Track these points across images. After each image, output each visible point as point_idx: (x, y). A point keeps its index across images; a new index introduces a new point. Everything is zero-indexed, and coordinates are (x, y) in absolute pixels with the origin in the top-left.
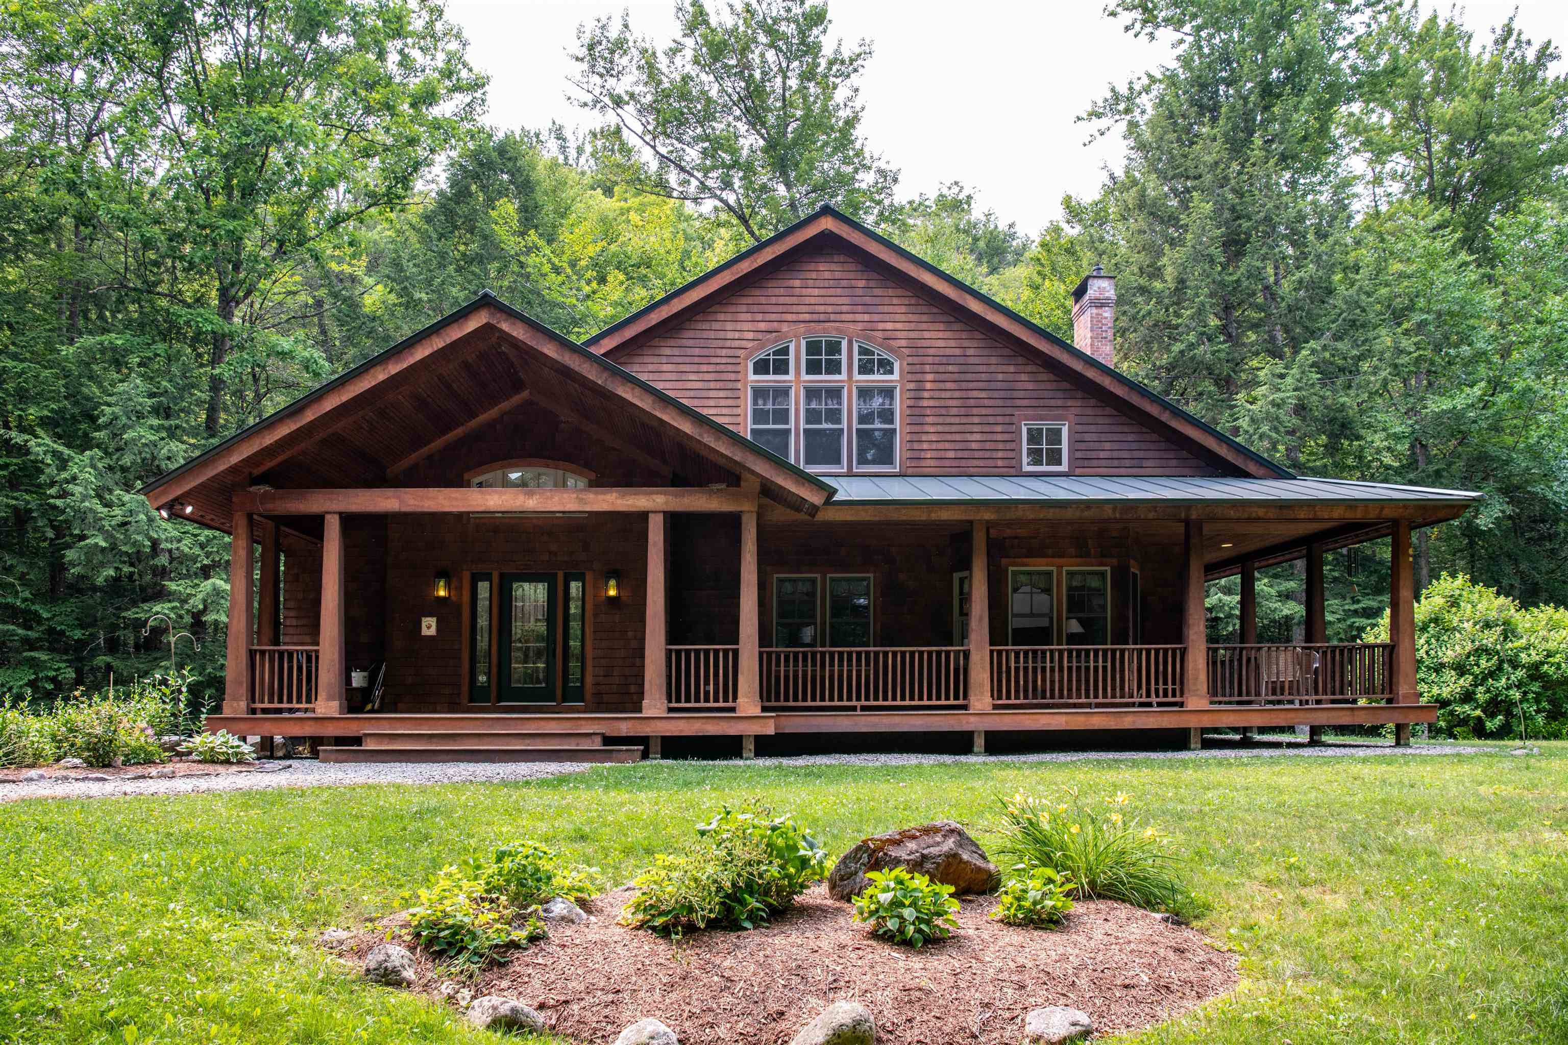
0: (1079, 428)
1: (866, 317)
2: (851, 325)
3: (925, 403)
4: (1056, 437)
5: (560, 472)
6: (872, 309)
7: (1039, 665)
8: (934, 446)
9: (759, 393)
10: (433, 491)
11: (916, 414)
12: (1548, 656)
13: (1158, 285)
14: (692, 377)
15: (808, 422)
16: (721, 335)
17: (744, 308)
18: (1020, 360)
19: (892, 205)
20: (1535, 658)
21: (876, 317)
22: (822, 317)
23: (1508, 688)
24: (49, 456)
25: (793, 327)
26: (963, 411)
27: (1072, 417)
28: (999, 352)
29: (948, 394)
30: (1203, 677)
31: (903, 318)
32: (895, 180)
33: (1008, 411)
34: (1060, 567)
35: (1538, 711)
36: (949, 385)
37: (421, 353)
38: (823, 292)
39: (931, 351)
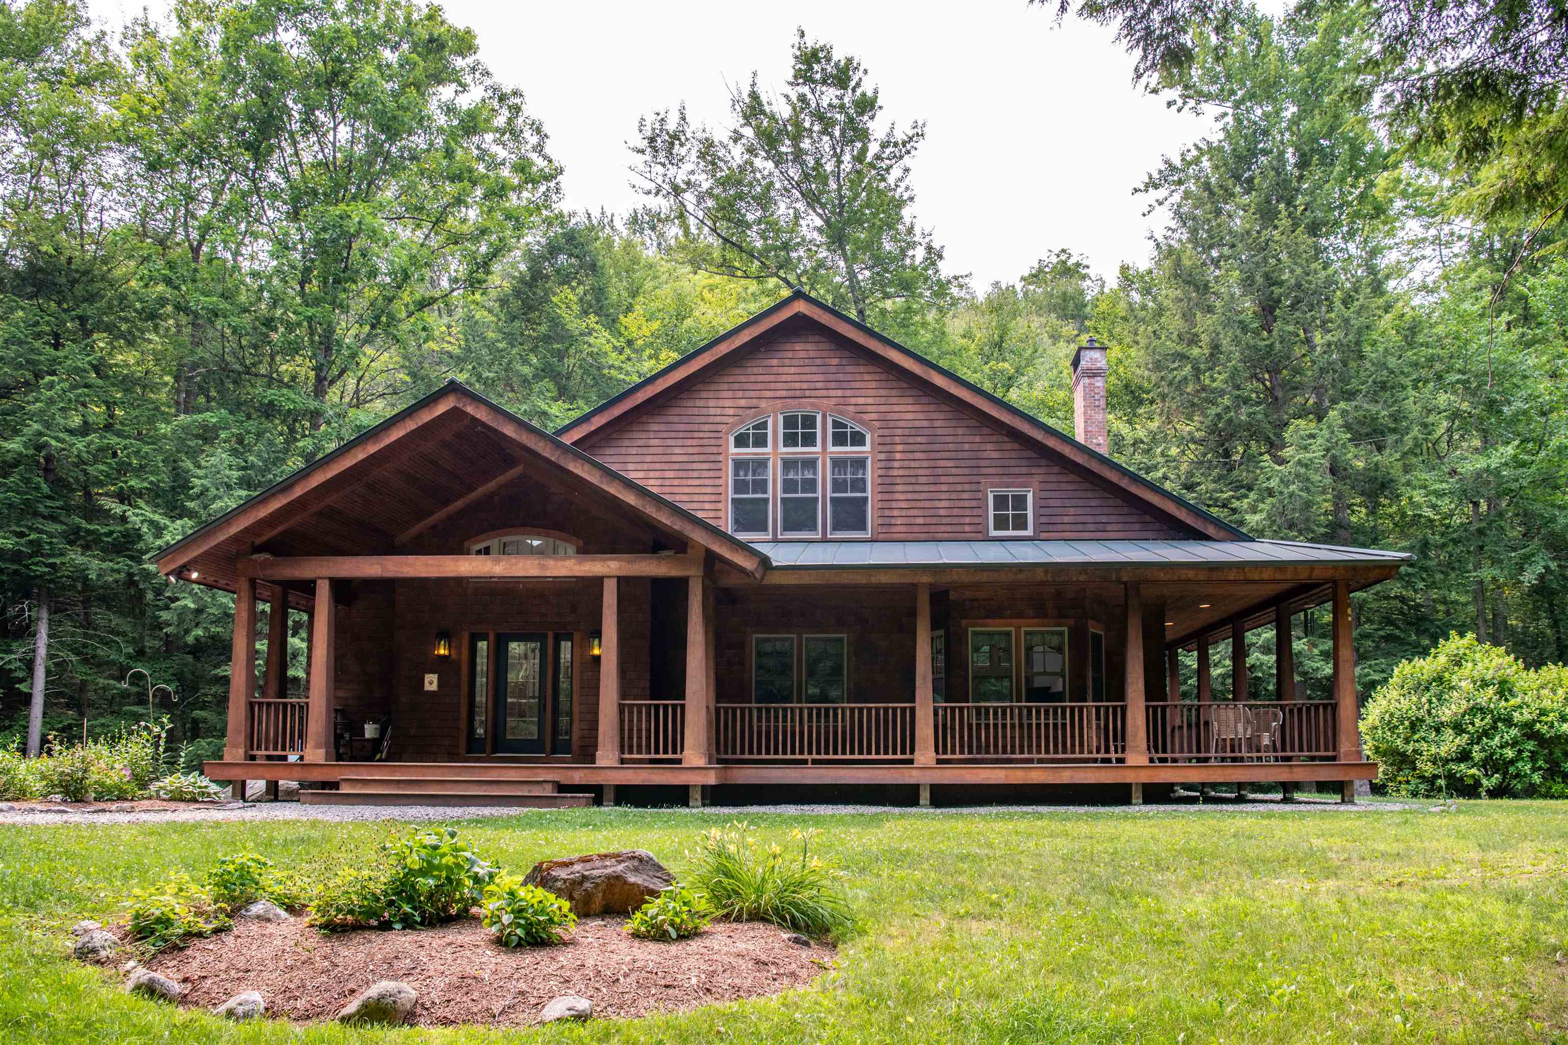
0: (1044, 494)
1: (839, 393)
2: (825, 401)
3: (895, 472)
4: (1020, 501)
5: (551, 540)
6: (845, 385)
7: (983, 722)
8: (904, 513)
9: (740, 465)
10: (411, 558)
11: (887, 484)
12: (1541, 714)
13: (1196, 351)
14: (677, 451)
15: (785, 491)
16: (704, 411)
17: (725, 386)
18: (986, 431)
19: (939, 280)
20: (1527, 717)
21: (848, 393)
22: (798, 393)
23: (1502, 747)
24: (146, 525)
25: (771, 402)
26: (931, 479)
27: (1036, 484)
28: (965, 423)
29: (917, 464)
30: (1142, 734)
31: (874, 392)
32: (941, 257)
33: (975, 479)
34: (1018, 628)
35: (1534, 770)
36: (918, 455)
37: (396, 434)
38: (797, 370)
39: (902, 424)
